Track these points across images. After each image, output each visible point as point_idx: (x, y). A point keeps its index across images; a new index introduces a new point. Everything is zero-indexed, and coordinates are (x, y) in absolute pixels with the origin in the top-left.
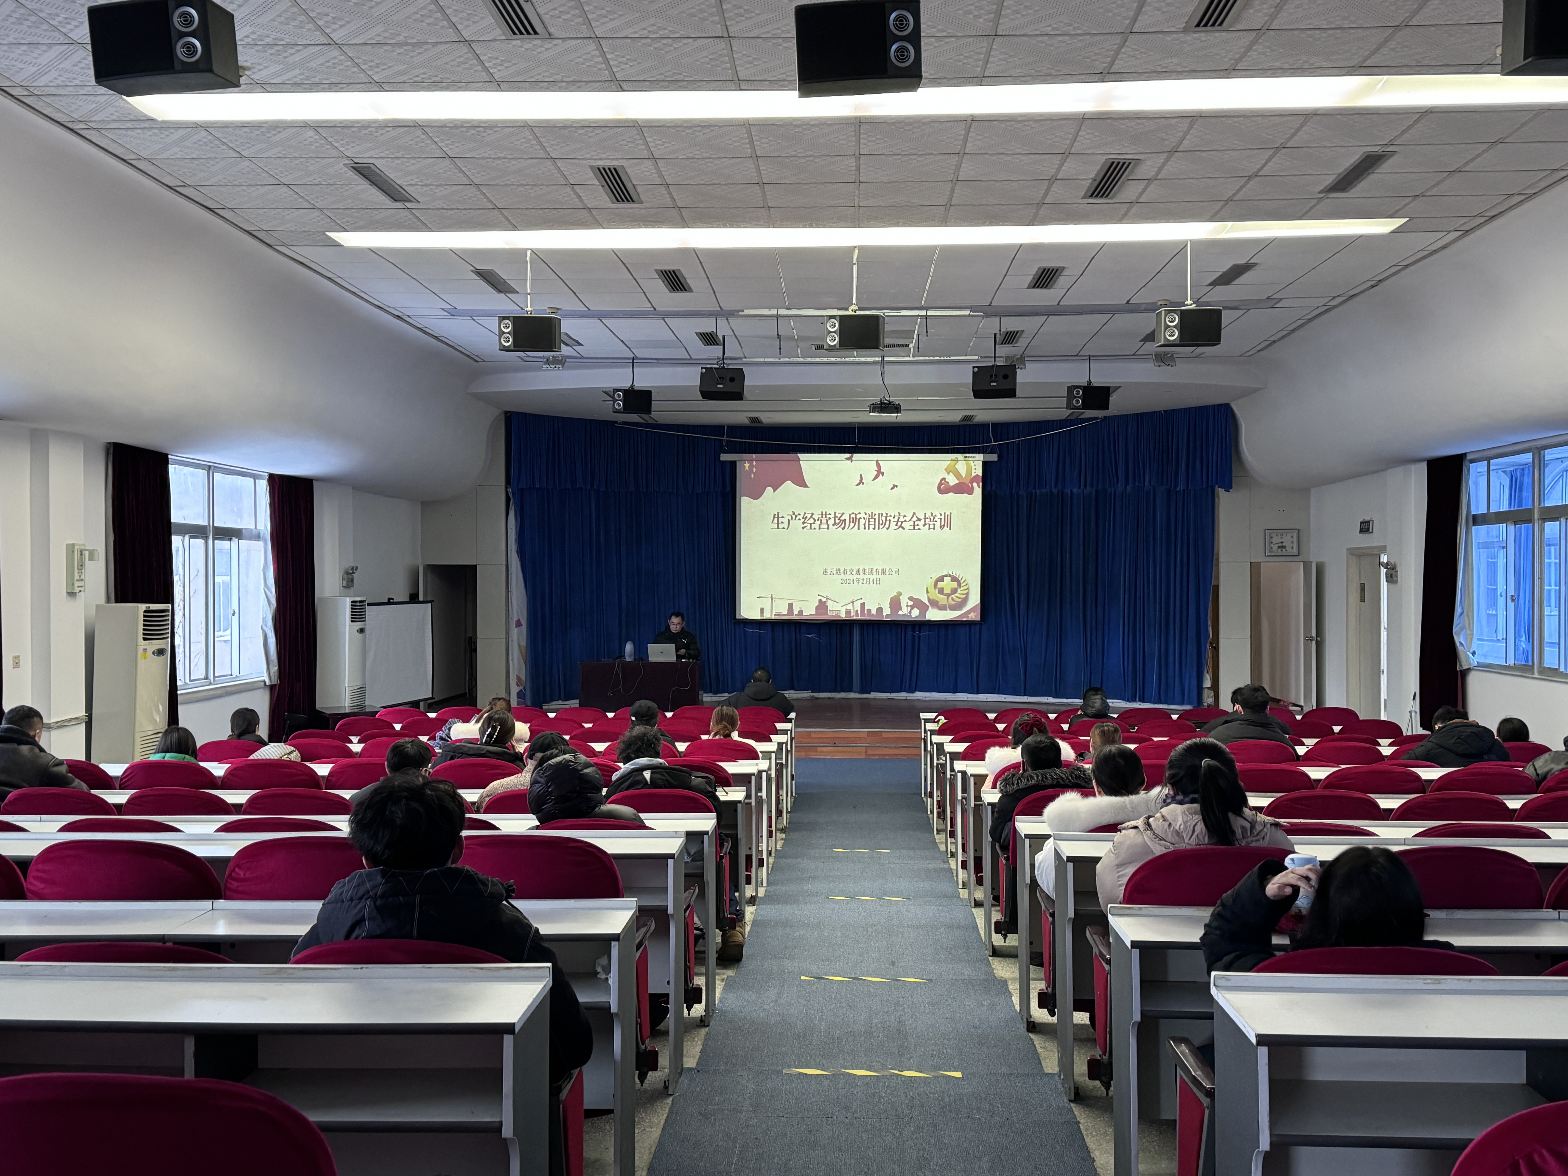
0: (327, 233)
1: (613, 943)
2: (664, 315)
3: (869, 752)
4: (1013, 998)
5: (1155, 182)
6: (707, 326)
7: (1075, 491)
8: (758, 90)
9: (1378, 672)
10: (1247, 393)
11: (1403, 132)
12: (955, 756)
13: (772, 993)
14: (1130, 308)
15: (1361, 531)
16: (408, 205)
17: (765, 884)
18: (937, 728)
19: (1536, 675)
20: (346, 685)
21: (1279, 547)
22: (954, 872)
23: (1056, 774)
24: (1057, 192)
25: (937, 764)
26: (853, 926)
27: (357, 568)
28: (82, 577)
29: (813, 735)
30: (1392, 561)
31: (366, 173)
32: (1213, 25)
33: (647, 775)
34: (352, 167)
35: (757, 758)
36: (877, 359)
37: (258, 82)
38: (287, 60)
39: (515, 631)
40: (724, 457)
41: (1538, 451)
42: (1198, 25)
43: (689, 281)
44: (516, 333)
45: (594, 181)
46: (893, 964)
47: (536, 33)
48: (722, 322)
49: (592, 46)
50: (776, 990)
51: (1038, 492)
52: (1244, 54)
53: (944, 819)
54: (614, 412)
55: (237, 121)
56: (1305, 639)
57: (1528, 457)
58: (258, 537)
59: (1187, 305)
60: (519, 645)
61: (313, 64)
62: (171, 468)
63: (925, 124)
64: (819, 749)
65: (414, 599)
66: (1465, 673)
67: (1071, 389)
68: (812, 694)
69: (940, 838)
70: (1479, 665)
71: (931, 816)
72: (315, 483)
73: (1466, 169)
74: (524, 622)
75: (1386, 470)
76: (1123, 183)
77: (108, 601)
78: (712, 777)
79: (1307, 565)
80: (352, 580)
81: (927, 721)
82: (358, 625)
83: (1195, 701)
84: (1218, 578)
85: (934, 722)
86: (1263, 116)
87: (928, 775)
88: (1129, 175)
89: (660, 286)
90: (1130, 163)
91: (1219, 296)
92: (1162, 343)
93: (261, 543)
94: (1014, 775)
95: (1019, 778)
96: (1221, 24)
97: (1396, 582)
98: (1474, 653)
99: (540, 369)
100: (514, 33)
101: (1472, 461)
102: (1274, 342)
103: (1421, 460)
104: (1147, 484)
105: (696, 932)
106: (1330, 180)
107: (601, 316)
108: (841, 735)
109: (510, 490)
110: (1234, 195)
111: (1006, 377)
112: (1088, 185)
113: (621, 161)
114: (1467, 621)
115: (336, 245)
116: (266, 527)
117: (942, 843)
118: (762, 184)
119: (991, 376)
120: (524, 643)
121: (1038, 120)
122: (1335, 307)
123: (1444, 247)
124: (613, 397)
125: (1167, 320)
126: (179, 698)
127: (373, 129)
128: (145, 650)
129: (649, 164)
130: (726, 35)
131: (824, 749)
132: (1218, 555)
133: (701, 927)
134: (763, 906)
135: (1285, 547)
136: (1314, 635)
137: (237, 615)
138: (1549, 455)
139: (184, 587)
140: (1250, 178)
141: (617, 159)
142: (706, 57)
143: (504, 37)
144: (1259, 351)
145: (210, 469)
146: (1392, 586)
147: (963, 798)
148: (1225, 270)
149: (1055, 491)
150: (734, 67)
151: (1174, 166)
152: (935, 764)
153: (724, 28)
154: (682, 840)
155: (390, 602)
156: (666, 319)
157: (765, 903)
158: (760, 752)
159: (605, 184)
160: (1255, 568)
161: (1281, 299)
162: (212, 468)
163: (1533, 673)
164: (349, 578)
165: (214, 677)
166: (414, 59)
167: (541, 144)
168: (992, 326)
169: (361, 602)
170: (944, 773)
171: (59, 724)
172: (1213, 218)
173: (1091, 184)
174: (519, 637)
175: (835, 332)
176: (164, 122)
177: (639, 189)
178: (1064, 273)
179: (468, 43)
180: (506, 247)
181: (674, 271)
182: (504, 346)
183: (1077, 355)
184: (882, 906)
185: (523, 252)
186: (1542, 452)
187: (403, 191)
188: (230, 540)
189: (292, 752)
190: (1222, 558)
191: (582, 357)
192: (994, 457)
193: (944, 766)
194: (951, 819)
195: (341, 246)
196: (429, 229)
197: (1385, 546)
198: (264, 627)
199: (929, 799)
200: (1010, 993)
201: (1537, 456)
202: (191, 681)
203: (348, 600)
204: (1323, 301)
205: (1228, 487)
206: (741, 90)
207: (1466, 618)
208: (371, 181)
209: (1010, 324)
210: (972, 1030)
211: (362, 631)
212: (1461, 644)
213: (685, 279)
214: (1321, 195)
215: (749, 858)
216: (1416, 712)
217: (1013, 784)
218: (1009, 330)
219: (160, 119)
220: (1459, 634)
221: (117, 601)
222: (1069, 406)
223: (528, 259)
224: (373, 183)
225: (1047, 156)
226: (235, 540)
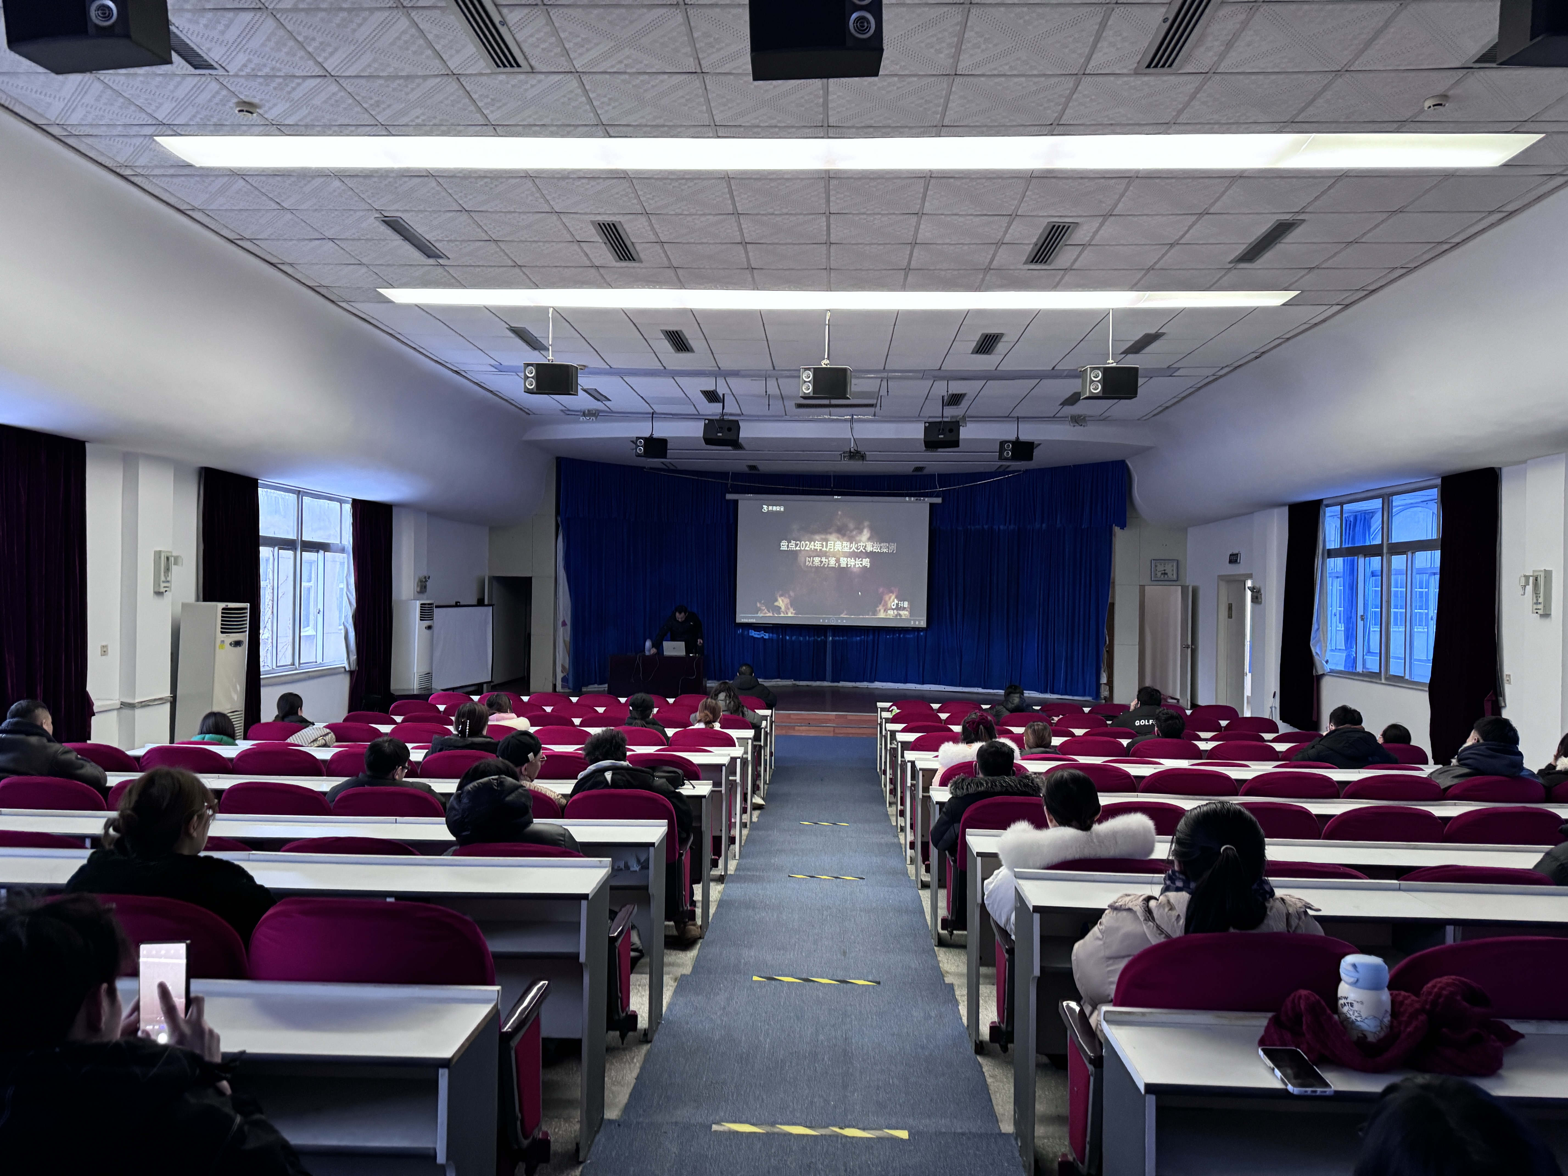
0: (377, 289)
1: (441, 1071)
2: (674, 374)
3: (837, 731)
4: (960, 1007)
5: (1090, 248)
6: (709, 384)
7: (1002, 527)
8: (734, 137)
9: (1242, 675)
10: (1141, 451)
11: (1317, 198)
12: (906, 746)
13: (721, 998)
14: (1054, 374)
15: (1231, 562)
16: (441, 261)
17: (737, 857)
18: (891, 717)
19: (1383, 681)
20: (415, 671)
21: (1162, 574)
22: (903, 847)
23: (1005, 782)
24: (1003, 257)
25: (891, 748)
26: (810, 909)
27: (429, 577)
28: (169, 579)
29: (792, 717)
30: (1257, 586)
31: (395, 225)
32: (1163, 66)
33: (608, 776)
34: (383, 221)
35: (734, 745)
36: (848, 417)
37: (274, 122)
38: (292, 95)
39: (561, 630)
40: (729, 497)
41: (1387, 498)
42: (1148, 66)
43: (690, 342)
44: (538, 378)
45: (597, 238)
46: (845, 953)
47: (519, 66)
48: (721, 381)
49: (573, 83)
50: (726, 994)
51: (973, 528)
52: (1187, 105)
53: (895, 795)
54: (637, 456)
55: (268, 168)
56: (1181, 646)
57: (1377, 504)
58: (343, 550)
59: (1109, 364)
60: (564, 641)
61: (317, 101)
62: (261, 491)
63: (888, 179)
64: (797, 728)
65: (480, 603)
66: (1319, 678)
67: (1002, 443)
68: (794, 682)
69: (892, 810)
70: (1332, 671)
71: (884, 789)
72: (394, 510)
73: (1363, 240)
74: (568, 622)
75: (1252, 513)
76: (1061, 247)
77: (198, 600)
78: (680, 771)
79: (1184, 589)
80: (425, 587)
81: (883, 710)
82: (427, 623)
83: (1094, 695)
84: (1113, 597)
85: (888, 711)
86: (1193, 178)
87: (883, 758)
88: (1066, 241)
89: (665, 346)
90: (1069, 227)
91: (1130, 362)
92: (1088, 395)
93: (345, 555)
94: (963, 780)
95: (969, 784)
96: (1170, 66)
97: (1261, 603)
98: (1327, 662)
99: (577, 422)
100: (498, 66)
101: (1328, 506)
102: (1167, 408)
103: (1283, 505)
104: (1058, 522)
105: (633, 954)
106: (1240, 249)
107: (621, 373)
108: (814, 717)
109: (559, 519)
110: (1156, 263)
111: (951, 431)
112: (1030, 249)
113: (617, 216)
114: (1322, 636)
115: (389, 301)
116: (349, 541)
117: (893, 815)
118: (744, 244)
119: (940, 430)
120: (568, 639)
121: (990, 178)
122: (1221, 376)
123: (1324, 321)
124: (636, 444)
125: (1092, 375)
126: (262, 682)
127: (391, 180)
128: (223, 642)
129: (643, 220)
130: (699, 70)
131: (801, 728)
132: (1114, 579)
133: (641, 948)
134: (730, 885)
135: (1167, 574)
136: (1190, 643)
137: (321, 613)
138: (1397, 501)
139: (273, 589)
140: (1172, 245)
141: (614, 214)
142: (683, 97)
143: (489, 71)
144: (1154, 416)
145: (299, 493)
146: (1258, 606)
147: (912, 784)
148: (1137, 338)
149: (986, 527)
150: (710, 111)
151: (1109, 230)
152: (889, 748)
153: (697, 61)
154: (607, 869)
155: (457, 605)
156: (675, 378)
157: (733, 881)
158: (737, 738)
159: (607, 242)
160: (1142, 588)
161: (1179, 369)
162: (301, 493)
163: (1381, 679)
164: (422, 586)
165: (300, 663)
166: (410, 96)
167: (543, 196)
168: (941, 389)
169: (429, 604)
170: (896, 757)
171: (143, 704)
172: (1134, 287)
173: (1033, 249)
174: (564, 635)
175: (809, 382)
176: (201, 168)
177: (638, 247)
178: (1003, 339)
179: (457, 77)
180: (532, 304)
181: (677, 332)
182: (528, 389)
183: (1008, 417)
184: (837, 886)
185: (546, 309)
186: (1391, 498)
187: (434, 249)
188: (318, 552)
189: (327, 734)
190: (1117, 582)
191: (612, 412)
192: (939, 500)
193: (895, 750)
194: (902, 798)
195: (392, 302)
196: (465, 287)
197: (1252, 574)
198: (345, 623)
199: (883, 776)
200: (957, 1000)
201: (1386, 501)
202: (277, 667)
203: (418, 603)
204: (1214, 370)
205: (1123, 526)
206: (719, 137)
207: (1321, 633)
208: (403, 236)
209: (956, 387)
210: (919, 1050)
211: (429, 628)
212: (1317, 653)
213: (687, 339)
214: (1231, 265)
215: (717, 841)
216: (1275, 708)
217: (963, 789)
218: (955, 392)
219: (198, 166)
220: (1315, 646)
221: (205, 600)
222: (1001, 457)
223: (550, 315)
224: (406, 238)
225: (996, 218)
226: (321, 552)
